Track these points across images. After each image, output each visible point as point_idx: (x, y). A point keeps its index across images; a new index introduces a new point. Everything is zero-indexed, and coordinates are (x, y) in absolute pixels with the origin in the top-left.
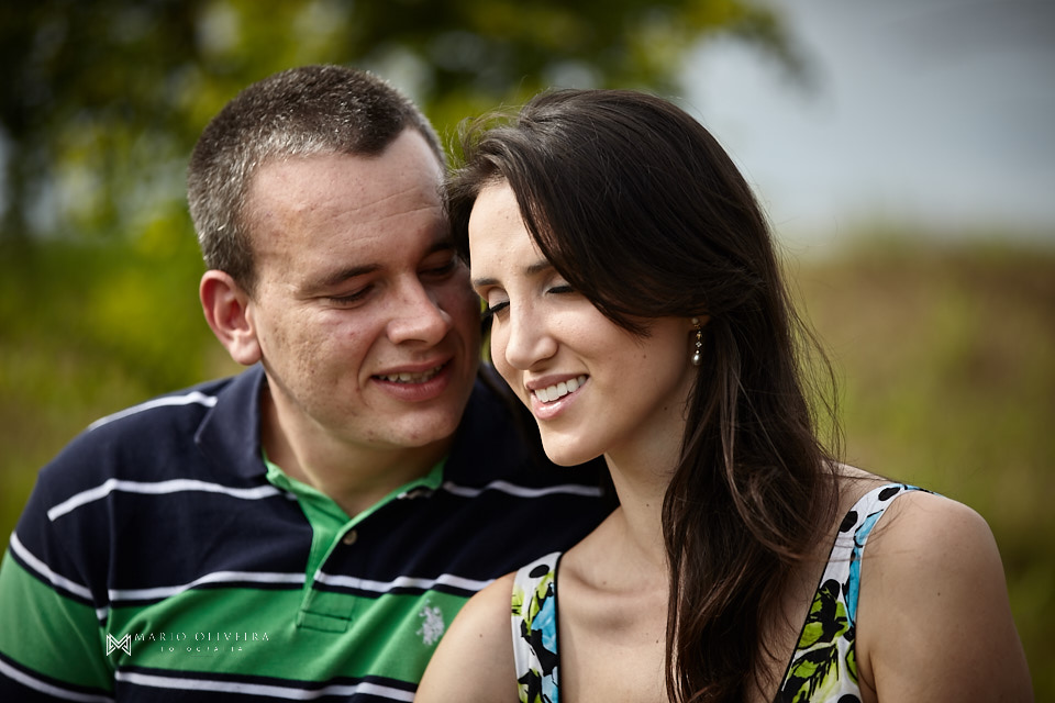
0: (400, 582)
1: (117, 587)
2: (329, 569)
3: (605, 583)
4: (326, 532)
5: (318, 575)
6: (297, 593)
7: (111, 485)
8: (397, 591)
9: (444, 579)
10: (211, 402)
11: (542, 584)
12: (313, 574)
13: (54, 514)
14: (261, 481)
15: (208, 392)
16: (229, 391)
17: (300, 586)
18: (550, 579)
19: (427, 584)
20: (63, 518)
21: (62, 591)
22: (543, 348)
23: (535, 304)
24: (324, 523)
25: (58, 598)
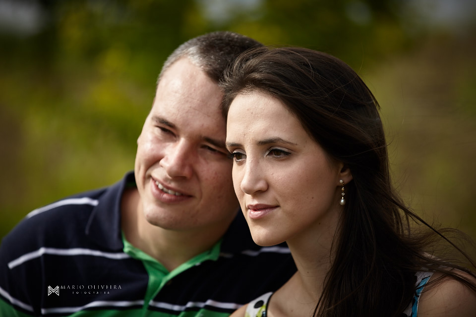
0: (190, 305)
1: (45, 307)
2: (157, 299)
3: (292, 311)
4: (157, 280)
5: (151, 303)
6: (139, 311)
7: (42, 251)
8: (188, 310)
9: (209, 302)
10: (95, 203)
11: (259, 312)
12: (149, 301)
13: (12, 265)
14: (121, 251)
15: (94, 197)
16: (105, 197)
17: (140, 307)
18: (263, 309)
19: (202, 305)
20: (17, 268)
21: (16, 307)
22: (261, 185)
23: (260, 161)
24: (155, 275)
25: (14, 311)
